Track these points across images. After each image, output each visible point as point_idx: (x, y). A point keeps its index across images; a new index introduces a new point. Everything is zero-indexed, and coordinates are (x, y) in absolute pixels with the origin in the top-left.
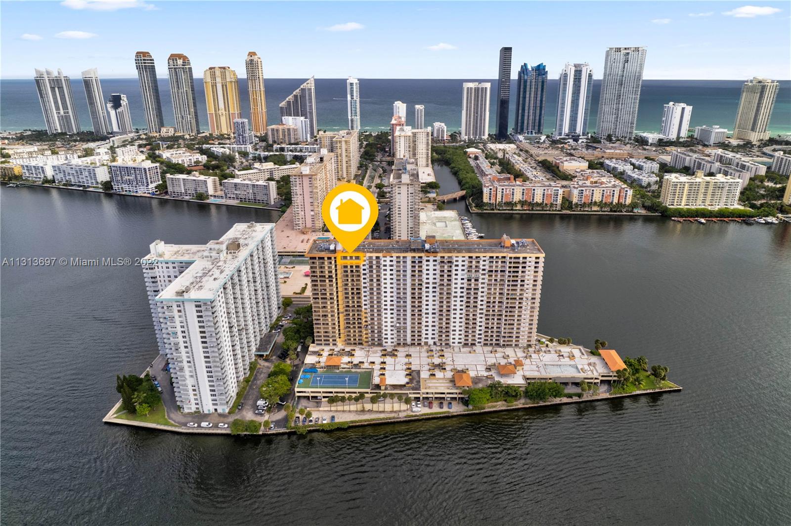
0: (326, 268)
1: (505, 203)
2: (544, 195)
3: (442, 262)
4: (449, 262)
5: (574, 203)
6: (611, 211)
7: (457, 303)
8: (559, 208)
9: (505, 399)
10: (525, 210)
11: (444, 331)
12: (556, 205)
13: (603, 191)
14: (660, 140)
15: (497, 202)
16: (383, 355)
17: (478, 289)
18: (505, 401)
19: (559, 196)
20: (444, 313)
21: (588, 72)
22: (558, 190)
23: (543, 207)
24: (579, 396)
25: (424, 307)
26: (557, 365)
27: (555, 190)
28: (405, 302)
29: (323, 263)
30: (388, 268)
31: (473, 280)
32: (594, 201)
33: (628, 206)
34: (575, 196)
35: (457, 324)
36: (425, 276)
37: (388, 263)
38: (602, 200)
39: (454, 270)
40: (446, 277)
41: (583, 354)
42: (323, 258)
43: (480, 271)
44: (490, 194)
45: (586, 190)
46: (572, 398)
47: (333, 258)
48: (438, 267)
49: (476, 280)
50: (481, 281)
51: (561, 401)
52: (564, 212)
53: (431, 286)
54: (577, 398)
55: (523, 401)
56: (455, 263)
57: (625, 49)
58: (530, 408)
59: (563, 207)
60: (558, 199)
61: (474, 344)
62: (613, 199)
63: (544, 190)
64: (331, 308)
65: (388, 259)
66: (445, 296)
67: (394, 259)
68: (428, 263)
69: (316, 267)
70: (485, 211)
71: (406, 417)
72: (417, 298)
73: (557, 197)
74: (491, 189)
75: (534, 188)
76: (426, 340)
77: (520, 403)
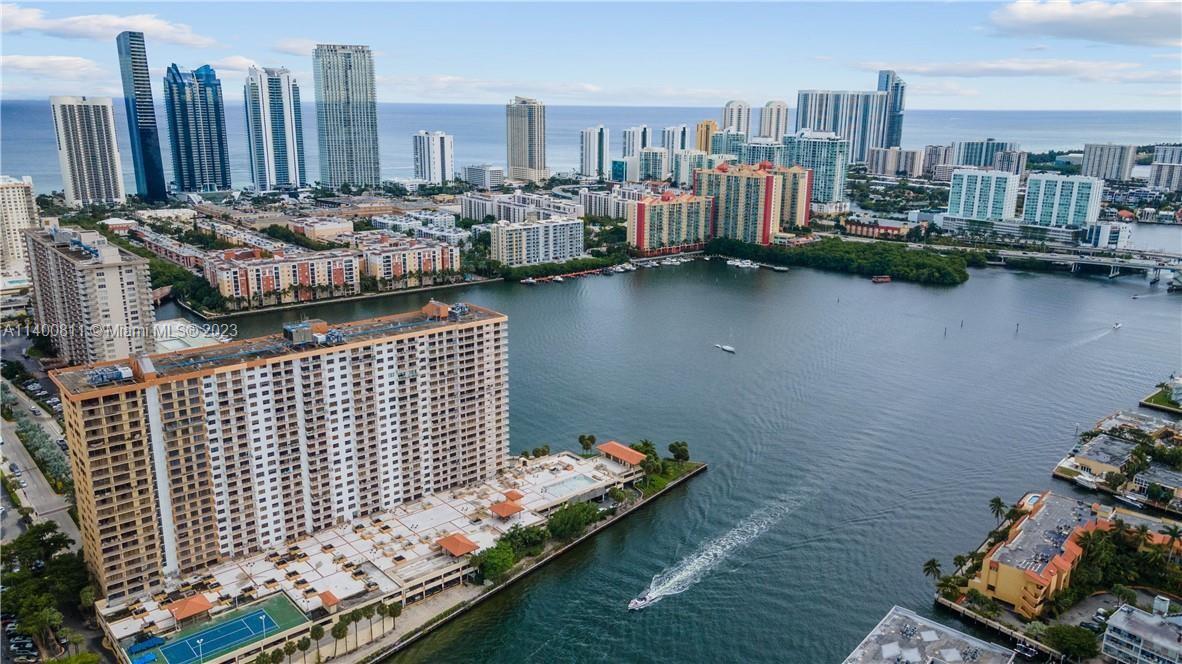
0: (125, 417)
1: (265, 295)
2: (329, 272)
3: (355, 359)
4: (366, 357)
5: (378, 279)
6: (436, 284)
7: (387, 429)
8: (357, 289)
9: (526, 552)
10: (302, 302)
11: (369, 487)
12: (352, 285)
13: (419, 254)
14: (422, 187)
15: (252, 295)
16: (278, 564)
17: (416, 395)
18: (529, 555)
19: (354, 271)
20: (366, 453)
21: (291, 83)
22: (351, 261)
23: (331, 293)
24: (612, 512)
25: (331, 450)
26: (559, 483)
27: (346, 262)
28: (296, 450)
29: (116, 408)
30: (259, 390)
31: (408, 382)
32: (408, 271)
33: (458, 273)
34: (379, 267)
35: (390, 467)
36: (327, 392)
37: (258, 380)
38: (420, 269)
39: (376, 371)
40: (364, 389)
41: (577, 460)
42: (116, 397)
43: (418, 362)
44: (236, 282)
45: (394, 256)
46: (605, 519)
47: (139, 393)
48: (349, 371)
49: (413, 380)
50: (420, 380)
51: (595, 528)
52: (368, 295)
53: (339, 408)
54: (611, 517)
55: (549, 547)
56: (378, 357)
57: (343, 47)
58: (564, 552)
59: (365, 288)
60: (354, 275)
61: (420, 496)
62: (434, 264)
63: (329, 263)
64: (142, 502)
65: (258, 372)
66: (365, 418)
67: (269, 370)
68: (331, 366)
69: (98, 421)
70: (232, 314)
71: (402, 640)
72: (317, 436)
73: (351, 274)
74: (235, 273)
75: (310, 262)
76: (340, 514)
77: (550, 550)
